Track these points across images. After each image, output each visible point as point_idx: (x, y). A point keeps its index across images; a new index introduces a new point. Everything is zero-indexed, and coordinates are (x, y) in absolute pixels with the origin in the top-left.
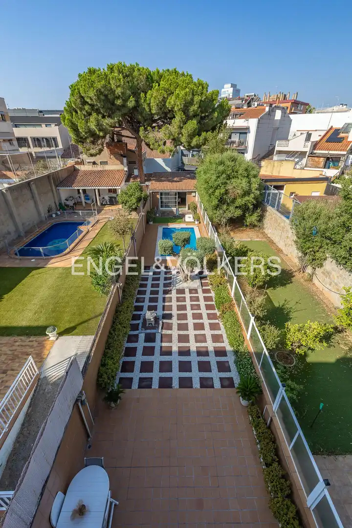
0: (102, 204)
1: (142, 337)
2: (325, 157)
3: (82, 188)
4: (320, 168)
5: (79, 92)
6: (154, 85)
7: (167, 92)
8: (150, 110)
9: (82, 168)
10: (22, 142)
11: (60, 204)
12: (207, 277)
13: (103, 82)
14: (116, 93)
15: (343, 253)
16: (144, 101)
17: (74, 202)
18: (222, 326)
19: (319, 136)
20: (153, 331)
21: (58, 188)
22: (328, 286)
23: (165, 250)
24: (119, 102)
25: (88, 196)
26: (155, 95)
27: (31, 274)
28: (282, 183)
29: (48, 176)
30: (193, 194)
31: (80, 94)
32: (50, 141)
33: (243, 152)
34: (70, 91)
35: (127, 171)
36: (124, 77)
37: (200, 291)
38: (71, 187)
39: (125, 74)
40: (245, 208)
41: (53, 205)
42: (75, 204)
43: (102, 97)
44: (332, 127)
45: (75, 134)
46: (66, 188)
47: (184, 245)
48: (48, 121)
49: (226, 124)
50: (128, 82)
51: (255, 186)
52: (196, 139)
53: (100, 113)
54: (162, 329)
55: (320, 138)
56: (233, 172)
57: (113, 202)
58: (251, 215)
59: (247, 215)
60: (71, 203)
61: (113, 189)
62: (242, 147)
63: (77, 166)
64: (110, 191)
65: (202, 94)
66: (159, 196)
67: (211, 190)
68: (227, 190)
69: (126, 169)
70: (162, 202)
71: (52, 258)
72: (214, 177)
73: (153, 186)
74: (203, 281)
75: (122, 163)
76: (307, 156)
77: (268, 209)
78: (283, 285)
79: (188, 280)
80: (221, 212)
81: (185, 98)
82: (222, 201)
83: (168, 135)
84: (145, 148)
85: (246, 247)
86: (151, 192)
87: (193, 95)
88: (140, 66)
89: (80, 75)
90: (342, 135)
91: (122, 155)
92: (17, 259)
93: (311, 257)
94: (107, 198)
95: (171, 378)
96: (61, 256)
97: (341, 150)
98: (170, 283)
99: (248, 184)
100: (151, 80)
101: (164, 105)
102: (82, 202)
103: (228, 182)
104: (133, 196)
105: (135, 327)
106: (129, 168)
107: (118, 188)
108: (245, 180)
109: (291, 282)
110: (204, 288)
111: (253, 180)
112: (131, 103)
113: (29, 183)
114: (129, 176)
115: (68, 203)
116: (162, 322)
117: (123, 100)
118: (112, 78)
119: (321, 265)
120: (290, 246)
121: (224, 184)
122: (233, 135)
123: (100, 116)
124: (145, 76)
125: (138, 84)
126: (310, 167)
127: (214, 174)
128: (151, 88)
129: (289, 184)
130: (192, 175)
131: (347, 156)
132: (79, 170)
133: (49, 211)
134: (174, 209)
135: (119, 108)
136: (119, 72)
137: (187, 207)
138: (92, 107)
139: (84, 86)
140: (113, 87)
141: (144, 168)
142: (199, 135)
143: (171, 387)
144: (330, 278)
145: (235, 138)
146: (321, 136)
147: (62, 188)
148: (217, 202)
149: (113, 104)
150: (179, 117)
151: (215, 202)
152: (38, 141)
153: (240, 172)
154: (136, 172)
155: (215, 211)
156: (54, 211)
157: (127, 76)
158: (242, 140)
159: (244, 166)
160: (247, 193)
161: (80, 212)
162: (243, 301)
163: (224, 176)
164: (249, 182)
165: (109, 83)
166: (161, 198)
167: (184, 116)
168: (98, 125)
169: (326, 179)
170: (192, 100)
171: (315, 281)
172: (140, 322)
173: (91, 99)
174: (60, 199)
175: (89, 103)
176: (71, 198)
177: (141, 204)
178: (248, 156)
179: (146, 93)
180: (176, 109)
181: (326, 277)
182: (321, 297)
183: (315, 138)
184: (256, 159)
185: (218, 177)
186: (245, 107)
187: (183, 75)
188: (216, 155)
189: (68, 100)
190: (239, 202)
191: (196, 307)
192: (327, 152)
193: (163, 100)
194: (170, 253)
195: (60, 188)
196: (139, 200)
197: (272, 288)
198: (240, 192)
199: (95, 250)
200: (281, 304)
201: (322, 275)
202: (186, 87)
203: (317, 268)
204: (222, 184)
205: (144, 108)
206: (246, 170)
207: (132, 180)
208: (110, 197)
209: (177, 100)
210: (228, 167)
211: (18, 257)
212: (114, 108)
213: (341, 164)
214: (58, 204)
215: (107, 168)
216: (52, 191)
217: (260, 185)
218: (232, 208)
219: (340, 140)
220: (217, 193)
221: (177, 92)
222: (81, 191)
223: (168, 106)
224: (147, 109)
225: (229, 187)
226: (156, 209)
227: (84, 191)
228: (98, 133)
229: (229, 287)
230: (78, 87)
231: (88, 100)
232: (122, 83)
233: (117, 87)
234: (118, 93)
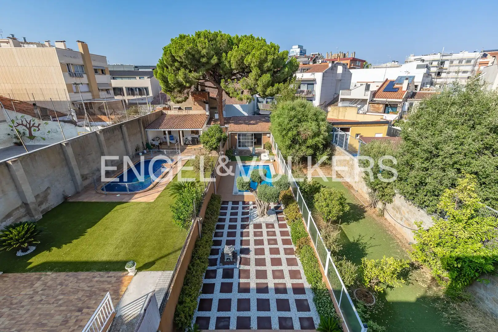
0: (185, 144)
1: (220, 272)
2: (384, 104)
3: (168, 130)
4: (380, 113)
5: (171, 52)
6: (234, 47)
7: (244, 52)
8: (230, 66)
9: (169, 113)
10: (118, 91)
11: (147, 144)
12: (282, 212)
13: (191, 45)
14: (202, 53)
15: (410, 189)
16: (226, 59)
17: (160, 142)
18: (299, 262)
19: (377, 86)
20: (230, 266)
21: (146, 130)
22: (399, 221)
23: (242, 186)
24: (204, 60)
25: (172, 137)
26: (234, 54)
27: (115, 209)
28: (348, 126)
29: (138, 120)
30: (268, 135)
31: (171, 54)
32: (142, 91)
33: (311, 99)
34: (163, 52)
35: (208, 115)
36: (209, 41)
37: (276, 225)
38: (159, 129)
39: (209, 39)
40: (315, 148)
41: (141, 145)
42: (160, 144)
43: (190, 56)
44: (387, 79)
45: (165, 85)
46: (154, 130)
47: (260, 181)
48: (142, 75)
49: (296, 77)
50: (212, 45)
51: (323, 128)
52: (270, 89)
53: (187, 68)
54: (240, 264)
55: (378, 88)
56: (304, 116)
57: (195, 142)
58: (321, 154)
59: (318, 154)
60: (157, 143)
61: (196, 131)
62: (310, 96)
63: (164, 111)
64: (193, 132)
65: (274, 53)
66: (237, 137)
67: (284, 132)
68: (298, 132)
69: (208, 113)
70: (239, 142)
71: (136, 193)
72: (286, 121)
73: (232, 128)
74: (279, 216)
75: (205, 109)
76: (368, 103)
77: (336, 148)
78: (356, 220)
79: (264, 215)
80: (294, 151)
81: (260, 57)
82: (294, 141)
83: (245, 86)
84: (225, 96)
85: (318, 183)
86: (230, 133)
87: (267, 54)
88: (223, 33)
89: (172, 40)
90: (396, 86)
91: (204, 102)
92: (103, 194)
93: (380, 193)
94: (190, 138)
95: (249, 318)
96: (145, 192)
97: (397, 98)
98: (248, 218)
99: (317, 127)
100: (231, 44)
101: (243, 62)
102: (166, 142)
103: (299, 125)
104: (213, 137)
105: (213, 263)
106: (210, 113)
107: (200, 129)
108: (314, 123)
109: (364, 218)
110: (280, 222)
111: (321, 123)
112: (214, 60)
113: (120, 126)
114: (211, 119)
115: (154, 143)
116: (241, 258)
117: (207, 58)
118: (199, 42)
119: (391, 201)
120: (360, 183)
121: (296, 127)
122: (302, 86)
123: (187, 71)
124: (226, 40)
125: (221, 46)
126: (372, 112)
127: (286, 118)
128: (231, 49)
129: (354, 126)
130: (266, 118)
131: (404, 104)
132: (166, 114)
133: (136, 150)
134: (251, 149)
135: (204, 65)
136: (205, 38)
137: (262, 146)
138: (181, 64)
139: (176, 48)
140: (199, 49)
141: (224, 112)
142: (273, 85)
143: (250, 328)
144: (400, 213)
145: (304, 88)
146: (378, 86)
147: (150, 130)
148: (290, 143)
149: (199, 61)
150: (255, 72)
151: (288, 142)
152: (131, 91)
153: (309, 117)
154: (217, 116)
155: (288, 151)
156: (141, 150)
157: (211, 40)
158: (310, 89)
159: (312, 112)
160: (317, 134)
161: (165, 150)
162: (319, 236)
163: (296, 119)
164: (318, 125)
165: (196, 46)
166: (239, 138)
167: (259, 71)
168: (185, 78)
169: (387, 122)
170: (266, 58)
171: (386, 216)
172: (218, 257)
173: (180, 57)
174: (147, 140)
175: (179, 60)
176: (158, 139)
177: (220, 144)
178: (316, 103)
179: (227, 53)
180: (252, 65)
181: (397, 212)
182: (394, 232)
183: (373, 88)
184: (323, 105)
185: (291, 120)
186: (311, 64)
187: (258, 39)
188: (288, 102)
189: (161, 59)
190: (310, 142)
191: (273, 242)
192: (385, 100)
193: (241, 58)
194: (247, 189)
195: (148, 130)
196: (219, 140)
197: (346, 223)
198: (310, 133)
199: (177, 186)
200: (356, 239)
201: (392, 210)
202: (261, 49)
203: (387, 203)
204: (294, 127)
205: (225, 65)
206: (315, 114)
207: (212, 123)
208: (192, 138)
209: (253, 59)
210: (299, 112)
211: (105, 192)
212: (199, 64)
213: (399, 110)
214: (145, 144)
215: (191, 112)
216: (141, 133)
217: (328, 127)
218: (303, 148)
219: (396, 90)
220: (290, 134)
221: (253, 52)
222: (166, 132)
223: (245, 63)
224: (228, 65)
225: (301, 129)
226: (234, 148)
227: (170, 132)
228: (185, 84)
229: (304, 221)
230: (170, 48)
231: (177, 59)
232: (207, 46)
233: (203, 49)
234: (203, 53)
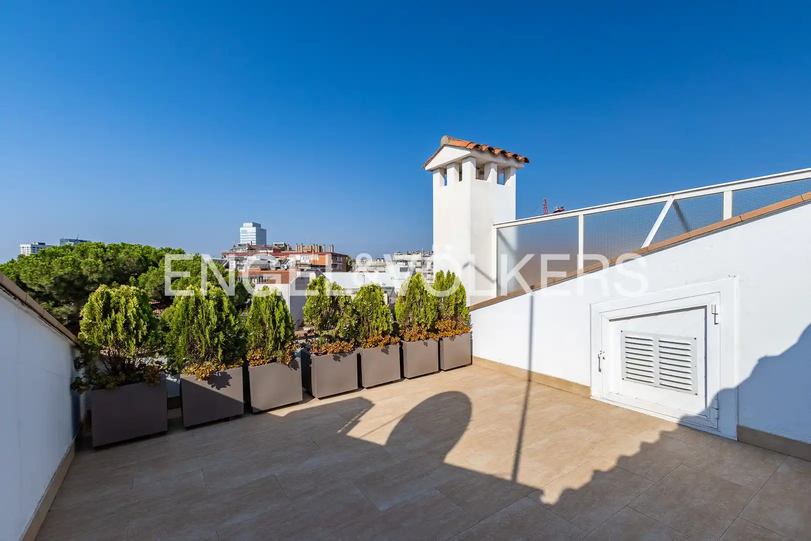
13: (69, 269)
14: (89, 278)
26: (152, 278)
36: (104, 262)
39: (105, 259)
43: (63, 284)
50: (110, 266)
53: (52, 299)
124: (136, 259)
136: (97, 257)
140: (84, 273)
157: (108, 260)
165: (79, 268)
173: (41, 286)
179: (136, 277)
231: (33, 288)
232: (101, 268)
233: (92, 273)
234: (92, 279)
